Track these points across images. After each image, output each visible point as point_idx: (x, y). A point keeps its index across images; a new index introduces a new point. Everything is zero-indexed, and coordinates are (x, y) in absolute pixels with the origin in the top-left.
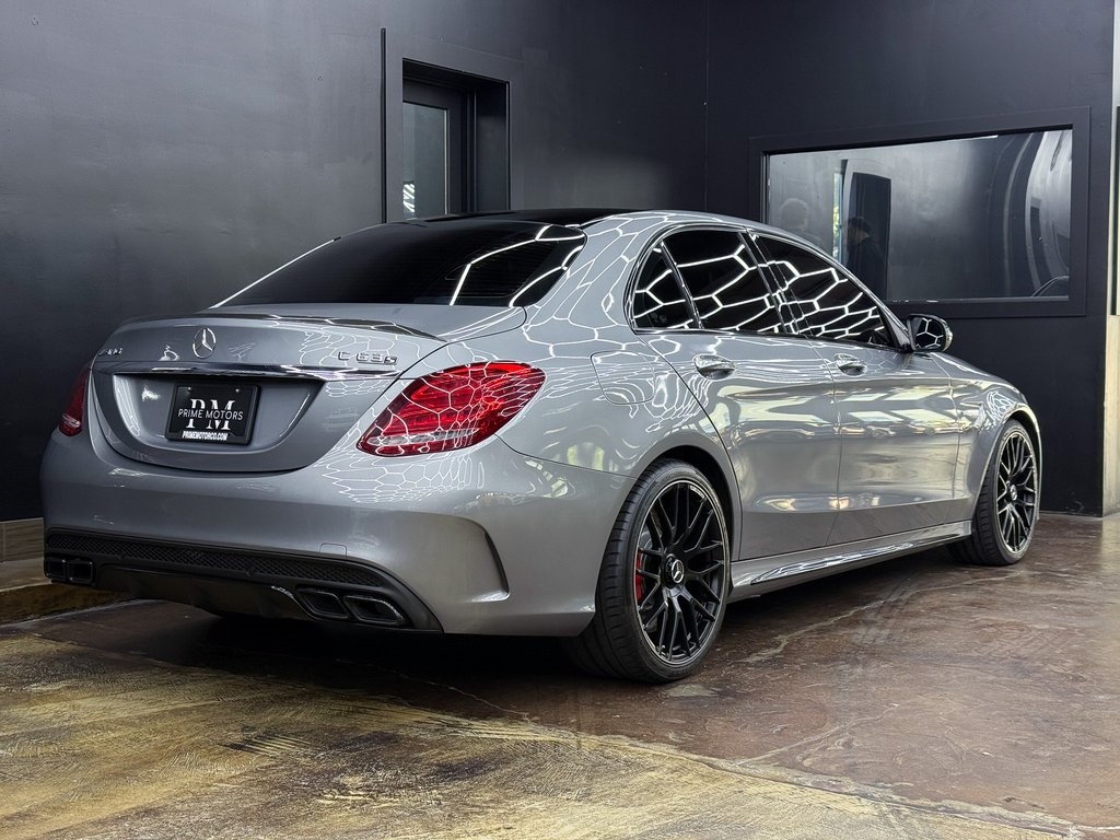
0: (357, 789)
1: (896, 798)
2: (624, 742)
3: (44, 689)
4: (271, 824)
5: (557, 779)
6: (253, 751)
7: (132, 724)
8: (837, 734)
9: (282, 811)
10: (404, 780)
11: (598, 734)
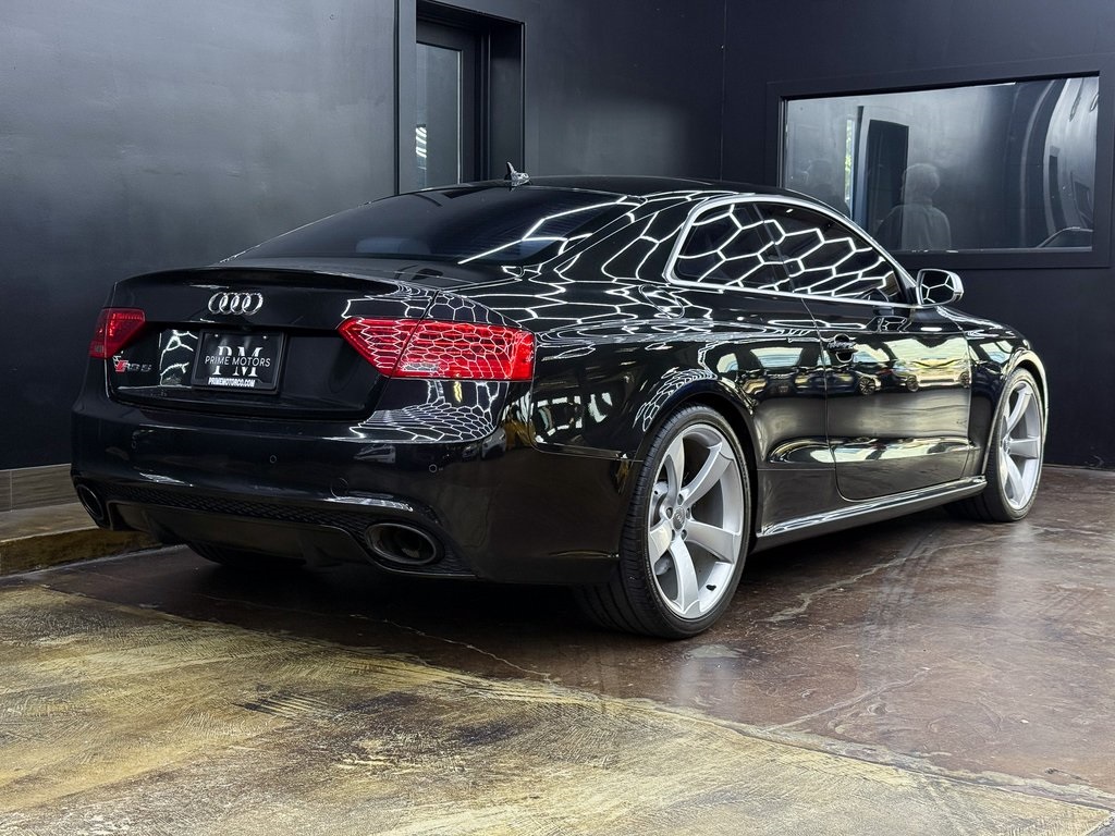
0: (377, 753)
1: (934, 768)
2: (650, 705)
3: (53, 643)
4: (290, 790)
5: (583, 745)
6: (268, 712)
7: (145, 682)
8: (869, 699)
9: (302, 776)
10: (425, 744)
11: (622, 698)
